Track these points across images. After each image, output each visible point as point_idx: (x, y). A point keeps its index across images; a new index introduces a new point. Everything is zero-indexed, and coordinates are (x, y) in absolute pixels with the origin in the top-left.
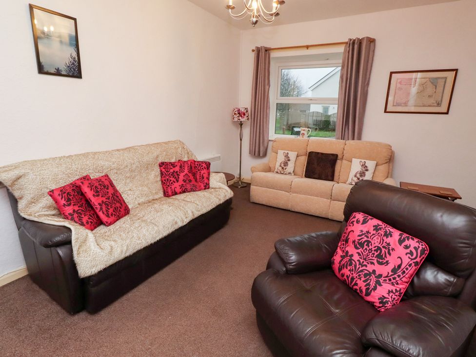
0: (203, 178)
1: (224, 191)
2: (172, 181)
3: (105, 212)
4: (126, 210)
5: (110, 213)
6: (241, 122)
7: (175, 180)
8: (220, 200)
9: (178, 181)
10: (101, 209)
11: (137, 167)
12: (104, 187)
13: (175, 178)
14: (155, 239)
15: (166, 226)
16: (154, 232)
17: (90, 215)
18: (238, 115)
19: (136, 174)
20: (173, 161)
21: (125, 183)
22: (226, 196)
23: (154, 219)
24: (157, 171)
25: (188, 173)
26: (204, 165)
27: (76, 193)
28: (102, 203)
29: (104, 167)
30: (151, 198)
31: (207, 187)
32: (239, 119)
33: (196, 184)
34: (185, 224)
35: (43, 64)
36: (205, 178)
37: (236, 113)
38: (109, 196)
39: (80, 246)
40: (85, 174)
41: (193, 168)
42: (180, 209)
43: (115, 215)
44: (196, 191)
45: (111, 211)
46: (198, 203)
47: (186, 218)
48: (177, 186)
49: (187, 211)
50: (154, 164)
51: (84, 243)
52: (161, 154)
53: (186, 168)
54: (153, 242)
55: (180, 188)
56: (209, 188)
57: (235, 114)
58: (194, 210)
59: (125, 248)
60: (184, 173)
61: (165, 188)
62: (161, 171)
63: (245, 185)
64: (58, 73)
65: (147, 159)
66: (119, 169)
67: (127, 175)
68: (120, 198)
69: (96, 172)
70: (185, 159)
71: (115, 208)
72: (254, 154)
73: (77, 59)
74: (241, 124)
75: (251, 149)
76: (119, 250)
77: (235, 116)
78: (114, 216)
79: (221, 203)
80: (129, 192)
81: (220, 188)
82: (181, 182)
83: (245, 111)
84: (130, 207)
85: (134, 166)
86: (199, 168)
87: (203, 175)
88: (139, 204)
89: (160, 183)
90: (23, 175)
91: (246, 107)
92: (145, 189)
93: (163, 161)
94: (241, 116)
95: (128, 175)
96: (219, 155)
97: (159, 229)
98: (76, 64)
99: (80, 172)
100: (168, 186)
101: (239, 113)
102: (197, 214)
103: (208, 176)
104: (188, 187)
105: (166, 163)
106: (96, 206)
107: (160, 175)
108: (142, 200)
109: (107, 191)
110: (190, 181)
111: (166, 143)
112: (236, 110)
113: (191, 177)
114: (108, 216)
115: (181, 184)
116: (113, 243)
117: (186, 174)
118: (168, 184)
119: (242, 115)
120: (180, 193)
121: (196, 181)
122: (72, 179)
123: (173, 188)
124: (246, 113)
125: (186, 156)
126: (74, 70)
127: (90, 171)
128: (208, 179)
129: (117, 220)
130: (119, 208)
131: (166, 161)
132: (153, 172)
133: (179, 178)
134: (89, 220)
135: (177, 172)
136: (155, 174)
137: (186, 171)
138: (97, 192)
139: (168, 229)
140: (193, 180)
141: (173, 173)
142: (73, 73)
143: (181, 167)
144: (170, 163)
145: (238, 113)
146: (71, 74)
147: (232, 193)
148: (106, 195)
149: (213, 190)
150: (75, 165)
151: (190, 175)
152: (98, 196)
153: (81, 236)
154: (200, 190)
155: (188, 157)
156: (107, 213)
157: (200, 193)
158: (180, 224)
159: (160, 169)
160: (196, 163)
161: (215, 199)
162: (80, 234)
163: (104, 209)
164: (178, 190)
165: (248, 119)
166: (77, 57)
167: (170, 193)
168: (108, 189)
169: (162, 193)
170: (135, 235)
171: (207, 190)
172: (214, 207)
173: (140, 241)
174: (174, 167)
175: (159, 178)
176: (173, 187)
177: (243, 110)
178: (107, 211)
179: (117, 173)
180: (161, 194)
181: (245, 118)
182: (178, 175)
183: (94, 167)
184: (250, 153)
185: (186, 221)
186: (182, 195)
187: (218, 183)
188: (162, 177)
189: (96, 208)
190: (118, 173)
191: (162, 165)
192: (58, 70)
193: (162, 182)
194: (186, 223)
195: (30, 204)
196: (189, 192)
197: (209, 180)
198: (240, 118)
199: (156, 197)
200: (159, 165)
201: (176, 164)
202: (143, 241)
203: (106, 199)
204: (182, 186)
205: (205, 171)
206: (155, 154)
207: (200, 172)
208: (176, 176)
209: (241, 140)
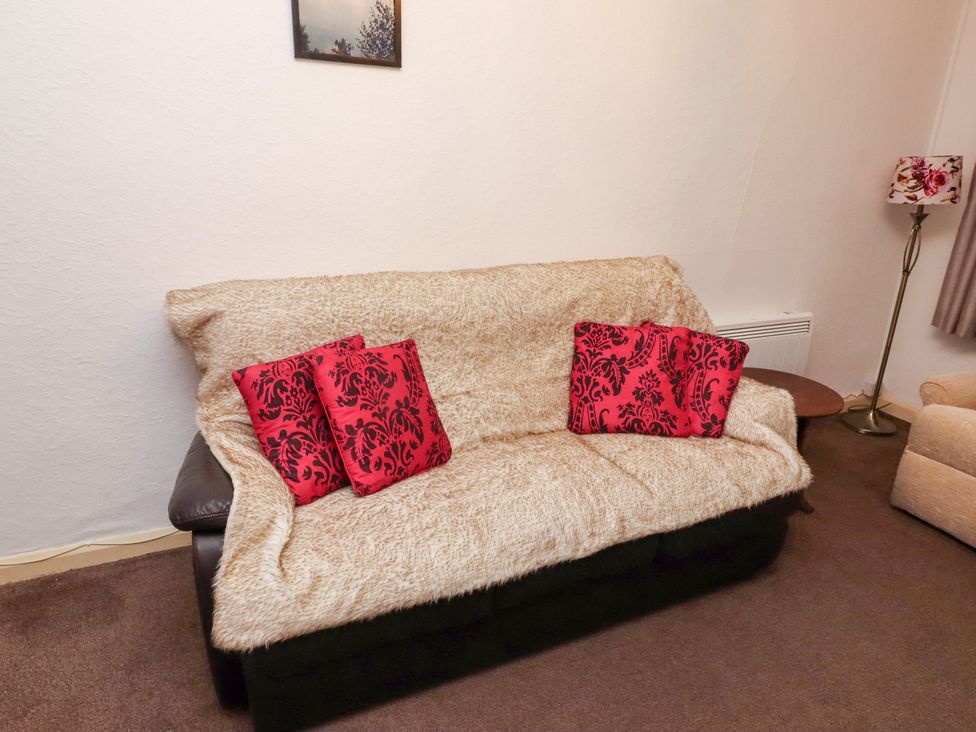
0: (707, 396)
1: (773, 459)
2: (600, 388)
3: (360, 455)
4: (434, 452)
5: (373, 459)
6: (922, 207)
7: (609, 386)
8: (744, 493)
9: (617, 391)
10: (351, 442)
11: (501, 328)
12: (382, 377)
13: (613, 378)
14: (461, 586)
15: (512, 549)
16: (464, 561)
17: (323, 453)
18: (913, 183)
19: (497, 348)
20: (623, 321)
21: (460, 371)
22: (774, 482)
23: (488, 510)
24: (564, 346)
25: (656, 370)
26: (722, 352)
27: (302, 386)
28: (358, 427)
29: (408, 320)
30: (524, 427)
31: (714, 428)
32: (915, 198)
33: (676, 412)
34: (580, 554)
35: (305, 31)
36: (714, 397)
37: (908, 174)
38: (386, 409)
39: (241, 550)
40: (350, 334)
41: (680, 356)
42: (582, 495)
43: (388, 466)
44: (671, 435)
45: (378, 452)
46: (654, 488)
47: (593, 534)
48: (610, 406)
49: (603, 512)
50: (560, 326)
51: (255, 541)
52: (585, 298)
53: (656, 353)
54: (449, 593)
55: (620, 416)
56: (718, 435)
57: (901, 178)
58: (629, 514)
59: (353, 595)
60: (642, 371)
61: (575, 406)
62: (576, 348)
63: (889, 427)
64: (342, 56)
65: (538, 305)
66: (447, 330)
67: (468, 349)
68: (423, 415)
69: (382, 331)
70: (668, 321)
71: (394, 445)
72: (954, 330)
73: (392, 12)
74: (920, 216)
75: (945, 307)
76: (333, 596)
77: (898, 186)
78: (383, 467)
79: (749, 504)
80: (464, 400)
81: (762, 445)
82: (626, 396)
83: (949, 167)
84: (455, 443)
85: (494, 326)
86: (702, 360)
87: (708, 387)
88: (484, 439)
89: (566, 385)
90: (211, 316)
91: (955, 154)
92: (513, 397)
93: (591, 318)
94: (926, 188)
95: (471, 349)
96: (808, 315)
97: (482, 555)
98: (390, 25)
99: (339, 326)
100: (586, 400)
101: (919, 177)
102: (638, 529)
103: (726, 393)
104: (647, 417)
105: (595, 325)
106: (338, 433)
107: (570, 361)
108: (495, 429)
109: (386, 390)
110: (658, 399)
111: (611, 263)
112: (909, 163)
113: (666, 388)
114: (365, 466)
115: (624, 403)
116: (325, 566)
117: (651, 374)
118: (586, 394)
119: (932, 185)
120: (618, 430)
121: (678, 402)
122: (316, 342)
123: (598, 410)
124: (948, 177)
125: (671, 312)
126: (384, 44)
127: (367, 326)
128: (726, 403)
129: (395, 481)
130: (408, 447)
131: (599, 321)
132: (550, 350)
133: (623, 380)
134: (315, 469)
135: (623, 360)
136: (556, 356)
137: (653, 363)
138: (353, 391)
139: (515, 562)
140: (669, 398)
141: (609, 362)
142: (381, 53)
143: (639, 346)
144: (610, 328)
145: (915, 177)
146: (373, 56)
147: (807, 475)
148: (377, 403)
149: (731, 445)
150: (334, 304)
151: (663, 377)
152: (350, 403)
153: (253, 522)
154: (685, 436)
155: (680, 316)
156: (365, 458)
157: (682, 449)
158: (564, 553)
159: (575, 341)
160: (696, 341)
161: (727, 484)
162: (249, 515)
163: (359, 443)
164: (611, 419)
165: (953, 200)
166: (392, 7)
167: (586, 423)
168: (390, 385)
169: (565, 417)
170: (401, 557)
171: (709, 441)
172: (713, 515)
173: (407, 584)
174: (617, 343)
175: (565, 370)
176: (599, 407)
177: (936, 165)
178: (365, 451)
179: (440, 339)
180: (560, 420)
181: (944, 193)
182: (623, 370)
183: (382, 315)
184: (935, 323)
185: (589, 546)
186: (622, 437)
187: (757, 425)
188: (573, 369)
189: (339, 437)
190: (444, 338)
191: (582, 329)
192: (341, 44)
193: (572, 383)
194: (588, 554)
195: (218, 389)
196: (646, 433)
197: (726, 407)
198: (920, 194)
199: (541, 426)
200: (576, 328)
201: (626, 333)
202: (417, 583)
203: (374, 415)
204: (626, 410)
205: (722, 374)
206: (568, 296)
207: (702, 375)
208: (617, 374)
209: (907, 272)
